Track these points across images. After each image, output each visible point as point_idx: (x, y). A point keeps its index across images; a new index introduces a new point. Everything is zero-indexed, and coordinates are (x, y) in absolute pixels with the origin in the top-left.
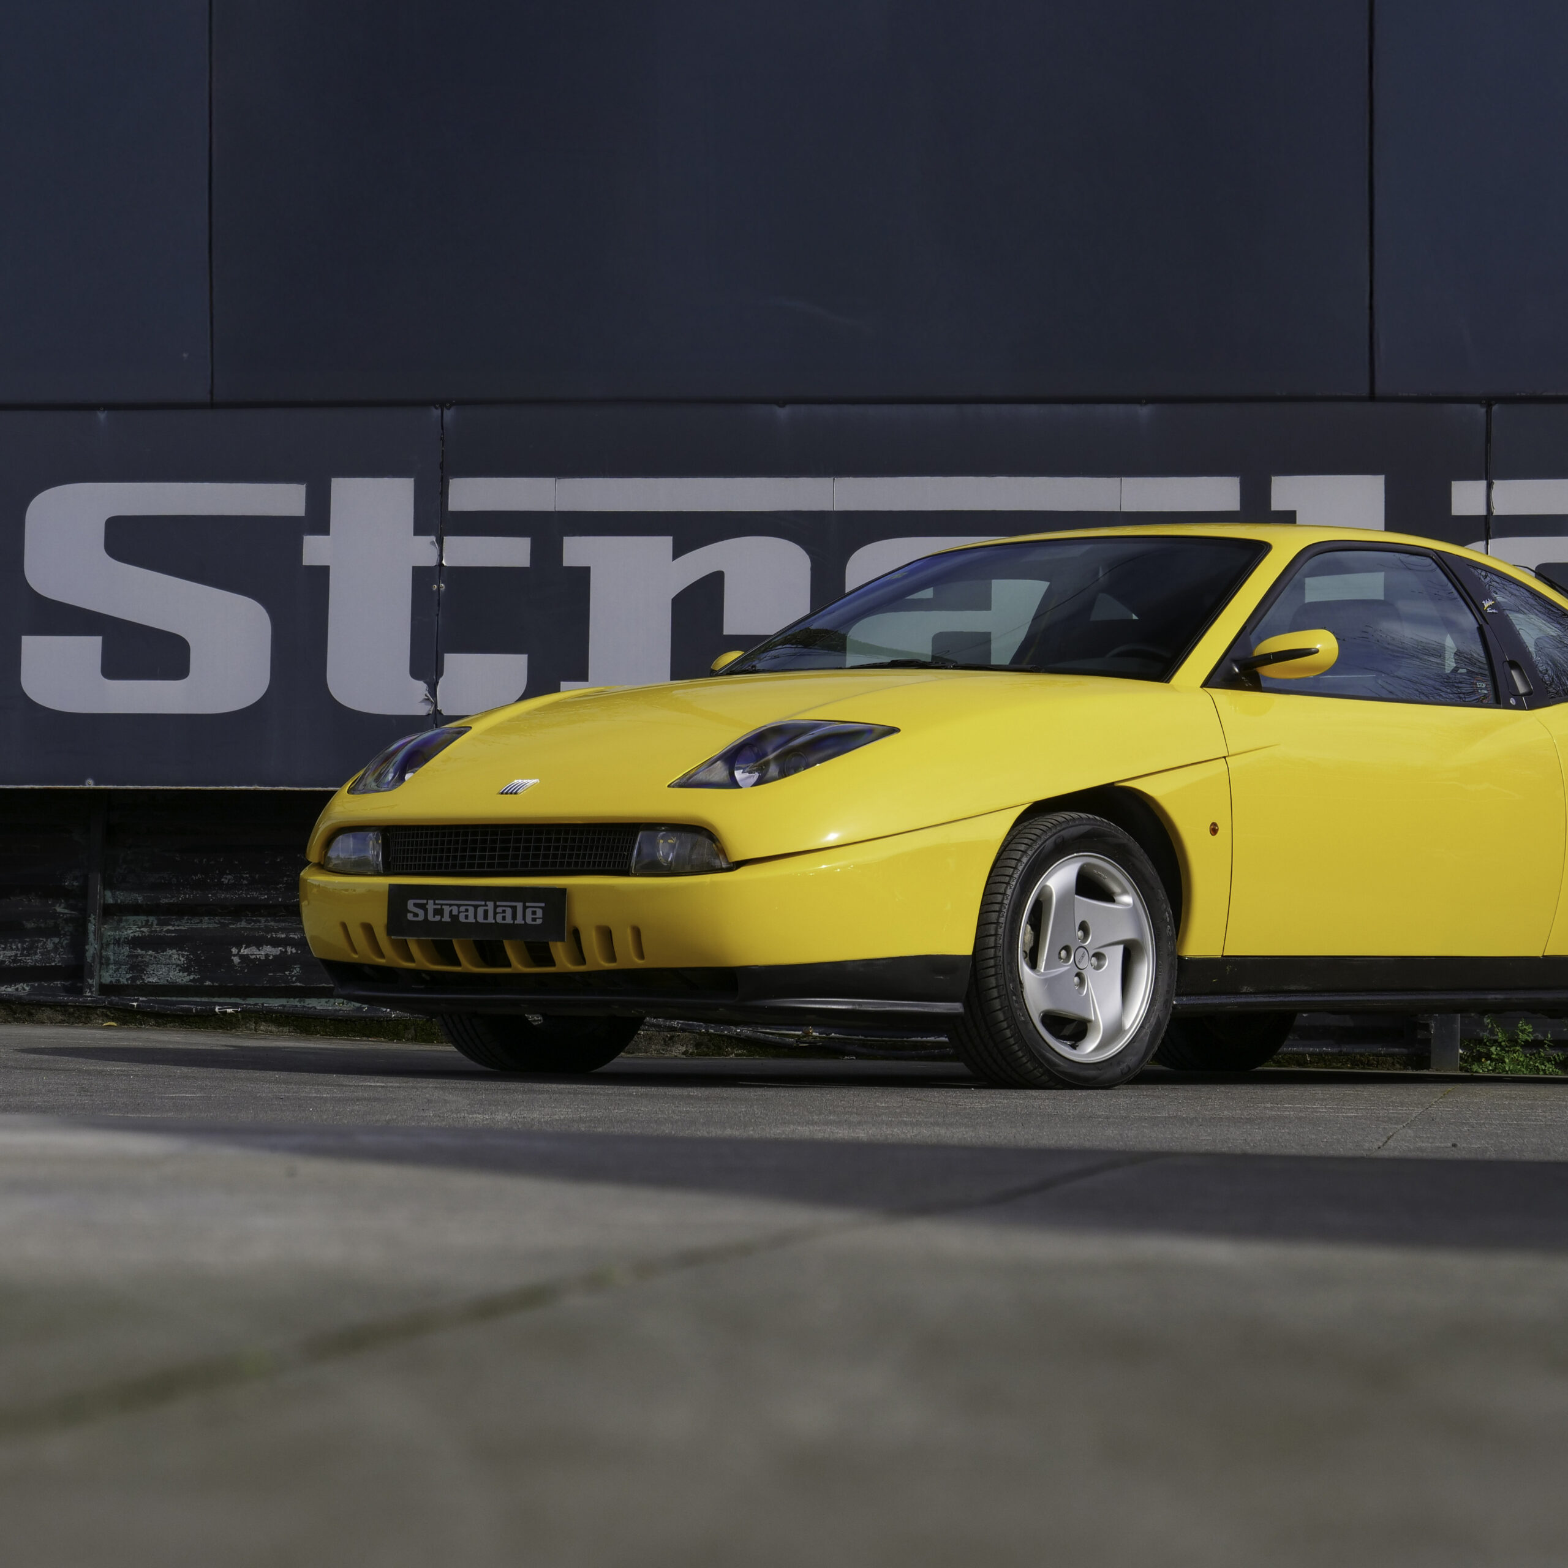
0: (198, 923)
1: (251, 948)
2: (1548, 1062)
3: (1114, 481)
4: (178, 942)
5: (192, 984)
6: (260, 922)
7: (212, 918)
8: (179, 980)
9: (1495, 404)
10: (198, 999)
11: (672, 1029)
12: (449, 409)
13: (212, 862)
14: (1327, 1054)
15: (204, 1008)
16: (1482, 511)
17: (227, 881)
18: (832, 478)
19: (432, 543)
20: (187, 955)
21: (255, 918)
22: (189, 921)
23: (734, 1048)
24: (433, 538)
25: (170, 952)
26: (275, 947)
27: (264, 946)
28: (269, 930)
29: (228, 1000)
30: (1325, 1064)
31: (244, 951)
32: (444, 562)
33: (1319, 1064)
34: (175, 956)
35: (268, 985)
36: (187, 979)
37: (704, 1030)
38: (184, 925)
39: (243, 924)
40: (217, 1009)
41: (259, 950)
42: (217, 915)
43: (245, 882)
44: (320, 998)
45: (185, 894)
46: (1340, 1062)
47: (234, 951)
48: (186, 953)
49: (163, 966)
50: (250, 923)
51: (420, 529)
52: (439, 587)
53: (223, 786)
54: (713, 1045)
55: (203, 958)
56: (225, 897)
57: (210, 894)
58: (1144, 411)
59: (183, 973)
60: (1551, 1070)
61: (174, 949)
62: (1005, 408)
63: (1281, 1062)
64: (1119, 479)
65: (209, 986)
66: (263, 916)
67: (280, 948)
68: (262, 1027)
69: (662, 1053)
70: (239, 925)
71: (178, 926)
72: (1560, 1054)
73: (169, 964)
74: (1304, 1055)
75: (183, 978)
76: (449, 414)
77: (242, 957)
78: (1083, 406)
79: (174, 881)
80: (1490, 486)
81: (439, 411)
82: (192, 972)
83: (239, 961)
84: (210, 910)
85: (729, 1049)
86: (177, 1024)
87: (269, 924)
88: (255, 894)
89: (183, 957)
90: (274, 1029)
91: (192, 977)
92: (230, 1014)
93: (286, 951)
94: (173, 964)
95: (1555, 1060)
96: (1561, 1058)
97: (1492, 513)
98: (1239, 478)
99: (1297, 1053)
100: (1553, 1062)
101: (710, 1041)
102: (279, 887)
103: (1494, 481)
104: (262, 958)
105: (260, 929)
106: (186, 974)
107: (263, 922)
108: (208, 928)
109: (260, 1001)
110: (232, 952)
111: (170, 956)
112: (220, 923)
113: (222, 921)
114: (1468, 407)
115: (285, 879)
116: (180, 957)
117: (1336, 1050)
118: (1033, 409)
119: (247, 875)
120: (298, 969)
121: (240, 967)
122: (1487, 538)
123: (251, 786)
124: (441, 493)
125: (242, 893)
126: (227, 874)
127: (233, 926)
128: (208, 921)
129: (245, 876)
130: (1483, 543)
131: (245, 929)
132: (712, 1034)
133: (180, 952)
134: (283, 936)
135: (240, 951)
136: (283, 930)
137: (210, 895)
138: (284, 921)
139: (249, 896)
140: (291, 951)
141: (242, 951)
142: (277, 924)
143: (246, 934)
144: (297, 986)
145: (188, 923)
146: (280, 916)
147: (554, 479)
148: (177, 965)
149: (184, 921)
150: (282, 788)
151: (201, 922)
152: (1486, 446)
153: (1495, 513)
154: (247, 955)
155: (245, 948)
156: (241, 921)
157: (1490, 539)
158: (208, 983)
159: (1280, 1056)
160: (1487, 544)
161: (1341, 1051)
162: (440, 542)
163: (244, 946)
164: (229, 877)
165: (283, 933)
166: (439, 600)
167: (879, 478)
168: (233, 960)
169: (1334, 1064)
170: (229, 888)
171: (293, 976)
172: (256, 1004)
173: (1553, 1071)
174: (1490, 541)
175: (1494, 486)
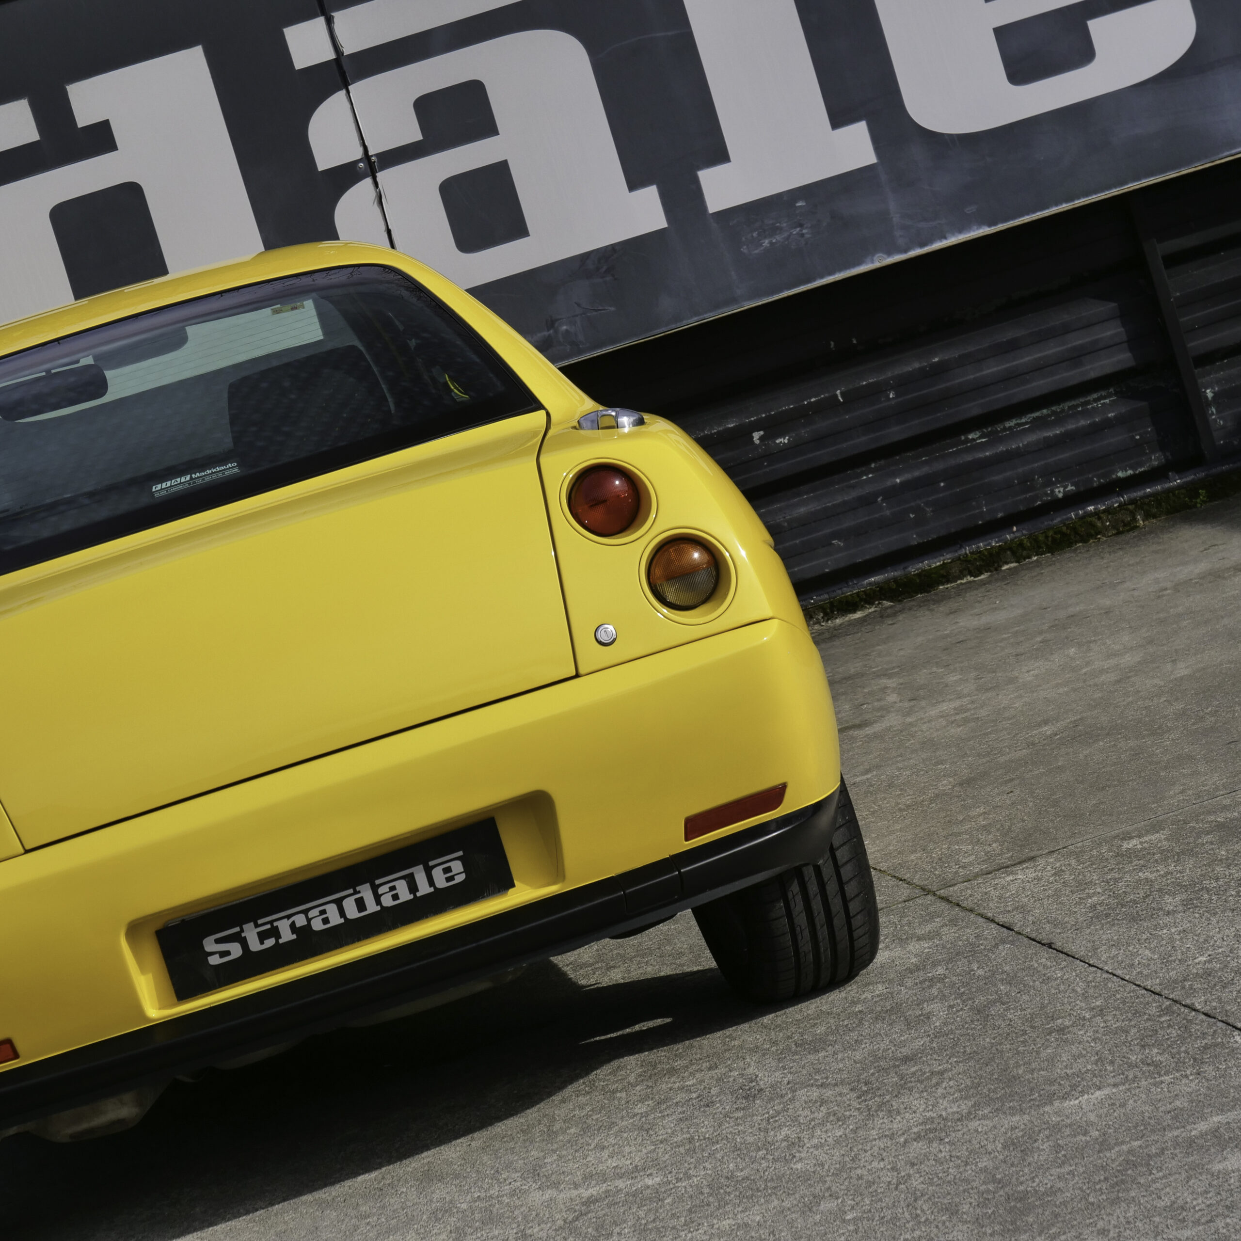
16: (329, 55)
80: (329, 22)
97: (343, 54)
98: (26, 100)
103: (332, 14)
122: (345, 85)
130: (343, 92)
153: (347, 50)
157: (349, 85)
160: (348, 92)
174: (350, 88)
175: (335, 20)
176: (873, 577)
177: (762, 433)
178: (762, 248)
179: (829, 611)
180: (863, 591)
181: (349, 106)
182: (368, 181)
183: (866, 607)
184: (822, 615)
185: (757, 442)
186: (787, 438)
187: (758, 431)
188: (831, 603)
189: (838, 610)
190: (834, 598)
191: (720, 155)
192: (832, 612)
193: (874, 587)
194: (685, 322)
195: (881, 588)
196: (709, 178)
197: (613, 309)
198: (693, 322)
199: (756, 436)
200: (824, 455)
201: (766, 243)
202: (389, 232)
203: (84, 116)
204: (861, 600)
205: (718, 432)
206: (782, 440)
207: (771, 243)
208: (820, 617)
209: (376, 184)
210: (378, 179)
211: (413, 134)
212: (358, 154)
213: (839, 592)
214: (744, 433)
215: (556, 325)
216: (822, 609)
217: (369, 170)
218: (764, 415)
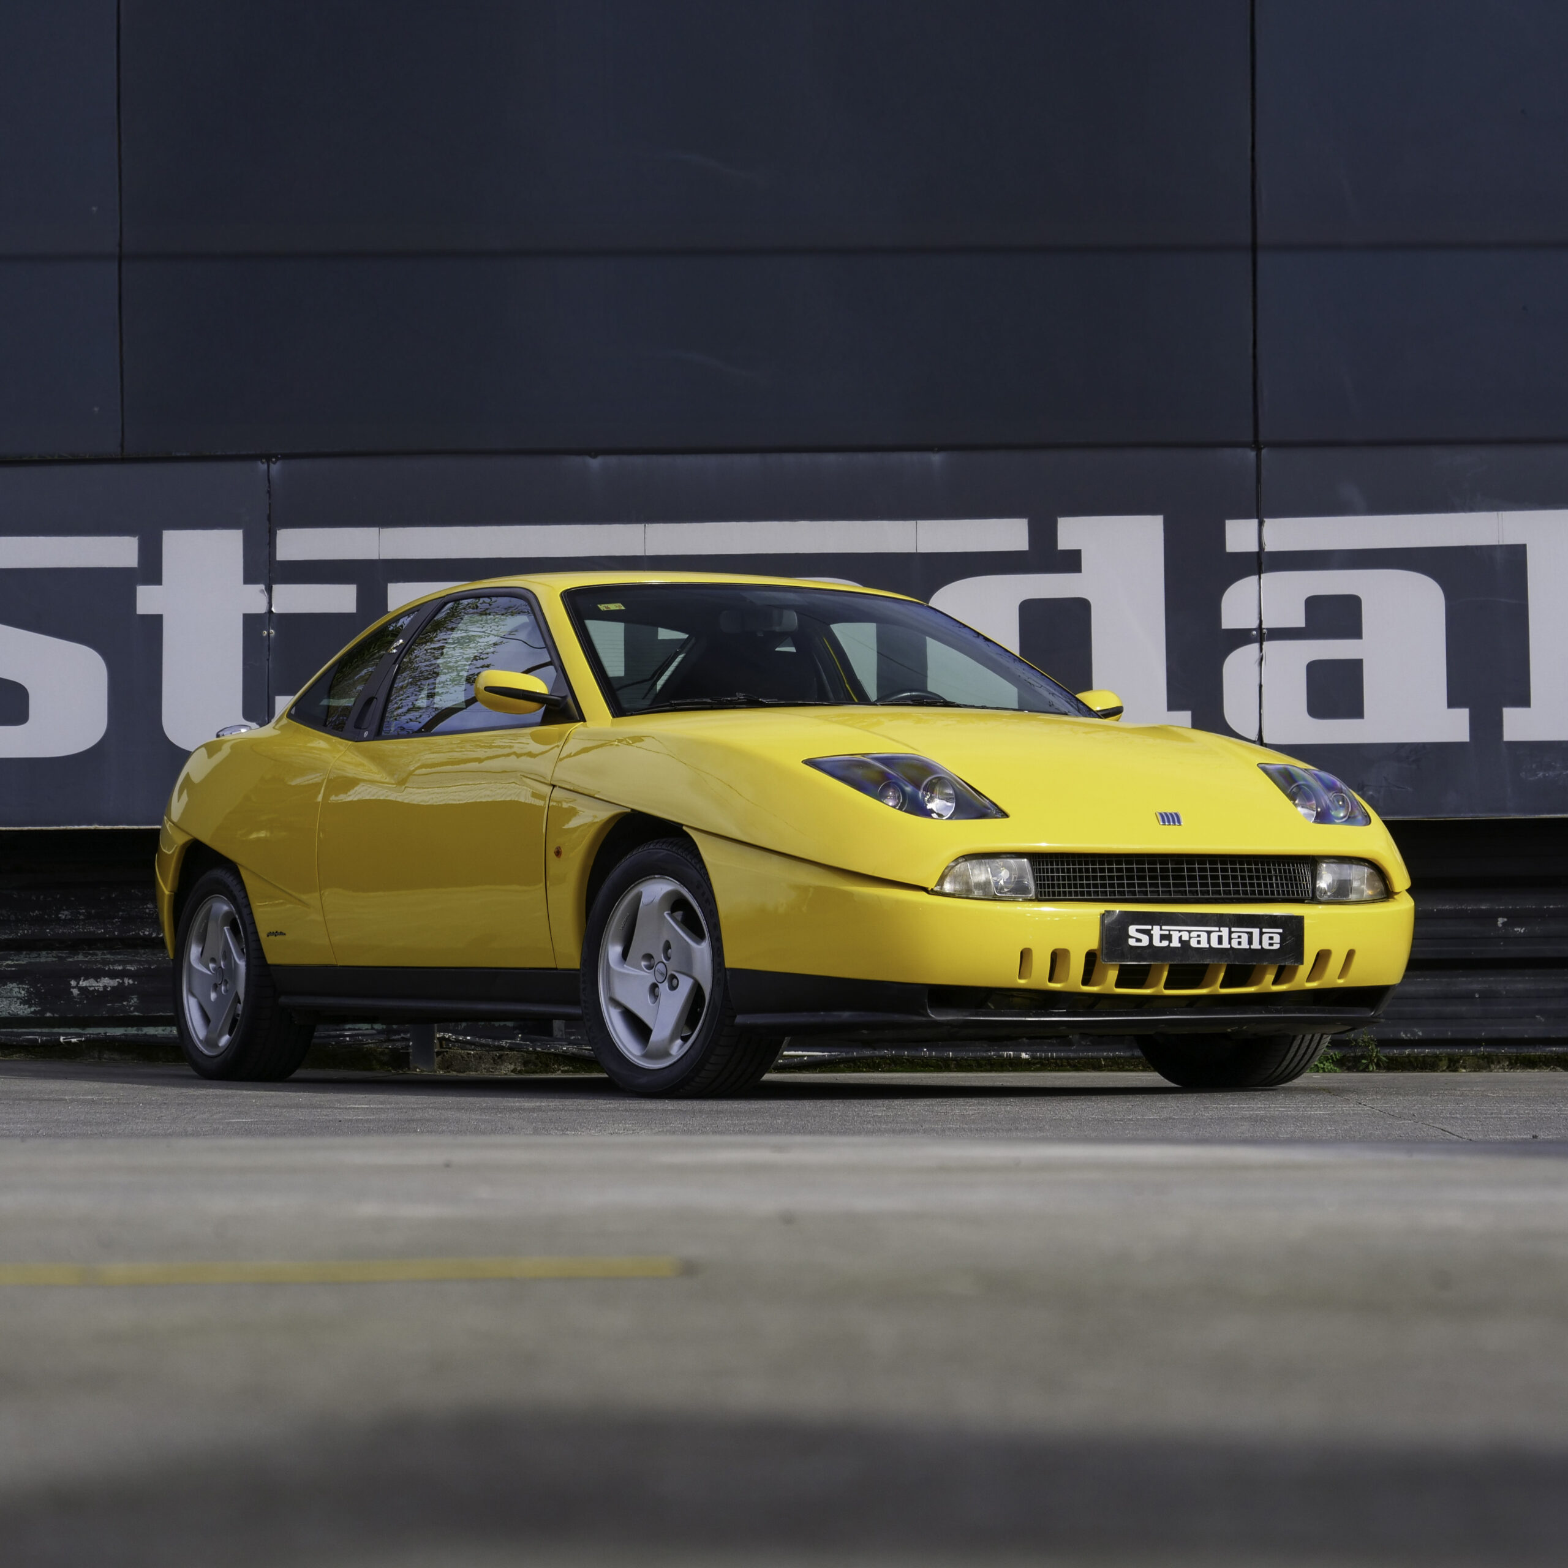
0: (36, 957)
1: (90, 980)
2: (1327, 1062)
3: (909, 525)
4: (17, 976)
5: (33, 1015)
6: (97, 955)
7: (49, 952)
8: (20, 1013)
9: (1264, 447)
10: (39, 1030)
11: (502, 1048)
12: (274, 463)
13: (50, 899)
14: (1120, 1057)
15: (49, 1038)
16: (1255, 549)
17: (64, 917)
18: (643, 525)
19: (262, 591)
20: (28, 988)
21: (91, 952)
22: (28, 956)
23: (560, 1065)
24: (262, 587)
25: (10, 986)
26: (112, 979)
27: (102, 978)
28: (105, 962)
29: (72, 1030)
30: (1118, 1067)
31: (83, 984)
32: (273, 609)
33: (1112, 1068)
34: (17, 990)
35: (107, 1015)
36: (29, 1010)
37: (531, 1049)
38: (23, 960)
39: (80, 957)
40: (62, 1039)
41: (97, 982)
42: (53, 950)
43: (82, 917)
44: (159, 1026)
45: (23, 930)
46: (1132, 1065)
47: (73, 983)
48: (26, 987)
49: (4, 999)
50: (87, 957)
51: (249, 579)
52: (269, 633)
53: (63, 826)
54: (540, 1062)
55: (43, 991)
56: (63, 932)
57: (48, 929)
58: (936, 458)
59: (24, 1005)
60: (1329, 1068)
61: (15, 983)
62: (806, 458)
63: (1077, 1066)
64: (915, 522)
65: (50, 1017)
66: (99, 949)
67: (117, 980)
68: (105, 1056)
69: (491, 1072)
70: (76, 958)
71: (17, 960)
72: (1336, 1053)
73: (10, 997)
74: (1098, 1059)
75: (24, 1010)
76: (276, 468)
77: (81, 989)
78: (879, 455)
79: (13, 917)
80: (1261, 524)
81: (265, 466)
82: (33, 1004)
83: (79, 993)
84: (48, 945)
85: (556, 1066)
86: (23, 1055)
87: (105, 957)
88: (92, 929)
89: (23, 990)
90: (116, 1056)
91: (32, 1009)
92: (75, 1043)
93: (123, 982)
94: (14, 997)
95: (1332, 1058)
96: (1338, 1057)
97: (1264, 549)
98: (1027, 520)
99: (1092, 1058)
100: (1331, 1061)
101: (537, 1058)
102: (114, 921)
103: (1265, 520)
104: (100, 990)
105: (96, 962)
106: (27, 1006)
107: (99, 955)
108: (46, 962)
109: (101, 1031)
110: (71, 984)
111: (11, 989)
112: (57, 957)
113: (60, 955)
114: (1239, 451)
115: (121, 913)
116: (21, 990)
117: (1128, 1054)
118: (831, 458)
119: (84, 911)
120: (136, 1000)
121: (79, 998)
122: (1259, 573)
123: (91, 825)
124: (269, 544)
125: (79, 928)
126: (64, 910)
127: (71, 960)
128: (47, 955)
129: (81, 911)
130: (1256, 577)
131: (82, 962)
132: (539, 1052)
133: (20, 986)
134: (120, 968)
135: (78, 983)
136: (119, 962)
137: (48, 931)
138: (119, 954)
139: (85, 931)
140: (128, 983)
141: (81, 983)
142: (113, 957)
143: (84, 967)
144: (135, 1016)
145: (26, 957)
146: (117, 949)
147: (378, 529)
148: (18, 998)
149: (22, 956)
150: (121, 827)
151: (39, 956)
152: (1257, 487)
153: (1267, 549)
154: (86, 987)
155: (84, 980)
156: (78, 954)
157: (1263, 573)
158: (48, 1015)
159: (1076, 1061)
160: (1260, 578)
161: (1133, 1055)
162: (269, 591)
163: (82, 978)
164: (66, 913)
165: (119, 966)
166: (269, 646)
167: (687, 524)
168: (72, 992)
169: (1127, 1067)
170: (66, 923)
171: (131, 1006)
172: (100, 1033)
173: (1331, 1069)
174: (1262, 575)
175: (1265, 524)
176: (1555, 1047)
177: (1505, 920)
178: (1536, 778)
179: (1513, 1061)
180: (1545, 1056)
181: (1258, 588)
182: (1256, 646)
183: (1543, 1068)
184: (1507, 1063)
185: (1500, 925)
186: (1524, 929)
187: (1503, 917)
188: (1517, 1057)
189: (1521, 1063)
190: (1520, 1053)
191: (1523, 700)
192: (1516, 1063)
193: (1553, 1055)
194: (1462, 815)
195: (1558, 1058)
196: (1510, 714)
197: (1410, 789)
198: (1469, 816)
199: (1500, 921)
200: (1548, 950)
201: (1541, 774)
202: (1261, 686)
203: (1064, 543)
204: (1540, 1061)
205: (1472, 909)
206: (1519, 929)
207: (1544, 776)
208: (1505, 1065)
209: (1261, 650)
210: (1263, 647)
211: (1298, 620)
212: (1254, 624)
213: (1526, 1050)
214: (1493, 916)
215: (1365, 789)
216: (1509, 1059)
217: (1259, 638)
218: (1510, 907)
